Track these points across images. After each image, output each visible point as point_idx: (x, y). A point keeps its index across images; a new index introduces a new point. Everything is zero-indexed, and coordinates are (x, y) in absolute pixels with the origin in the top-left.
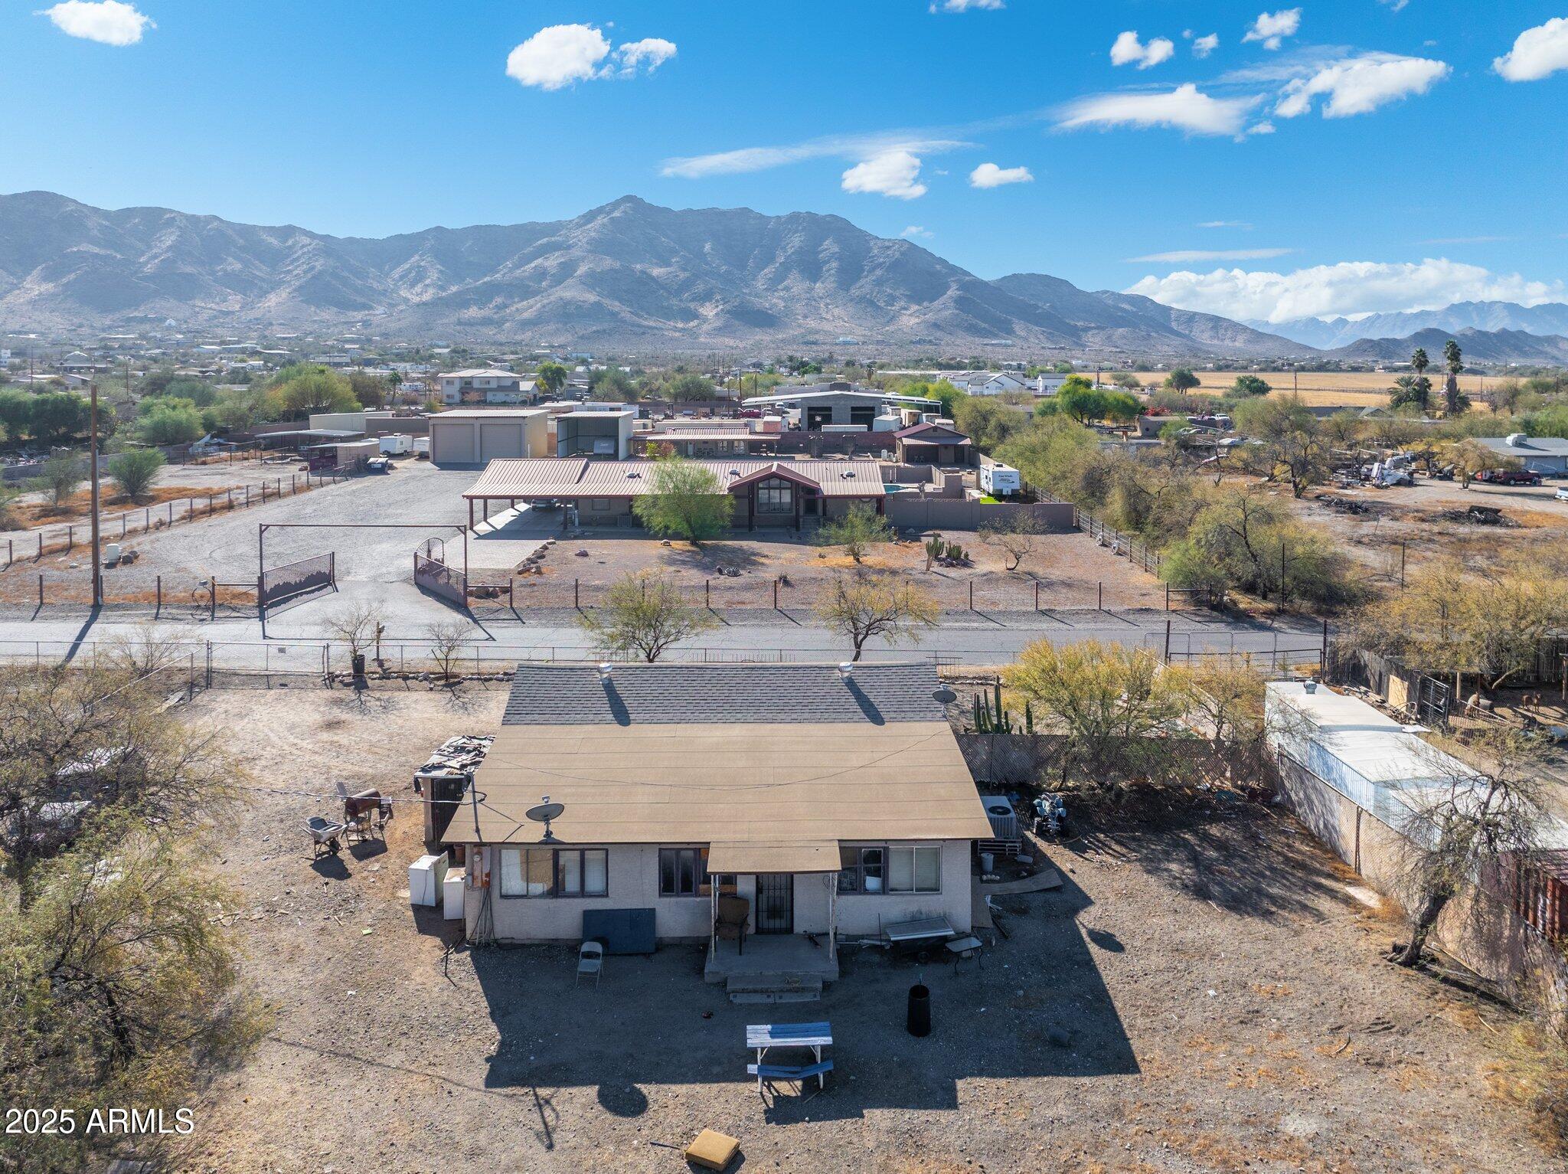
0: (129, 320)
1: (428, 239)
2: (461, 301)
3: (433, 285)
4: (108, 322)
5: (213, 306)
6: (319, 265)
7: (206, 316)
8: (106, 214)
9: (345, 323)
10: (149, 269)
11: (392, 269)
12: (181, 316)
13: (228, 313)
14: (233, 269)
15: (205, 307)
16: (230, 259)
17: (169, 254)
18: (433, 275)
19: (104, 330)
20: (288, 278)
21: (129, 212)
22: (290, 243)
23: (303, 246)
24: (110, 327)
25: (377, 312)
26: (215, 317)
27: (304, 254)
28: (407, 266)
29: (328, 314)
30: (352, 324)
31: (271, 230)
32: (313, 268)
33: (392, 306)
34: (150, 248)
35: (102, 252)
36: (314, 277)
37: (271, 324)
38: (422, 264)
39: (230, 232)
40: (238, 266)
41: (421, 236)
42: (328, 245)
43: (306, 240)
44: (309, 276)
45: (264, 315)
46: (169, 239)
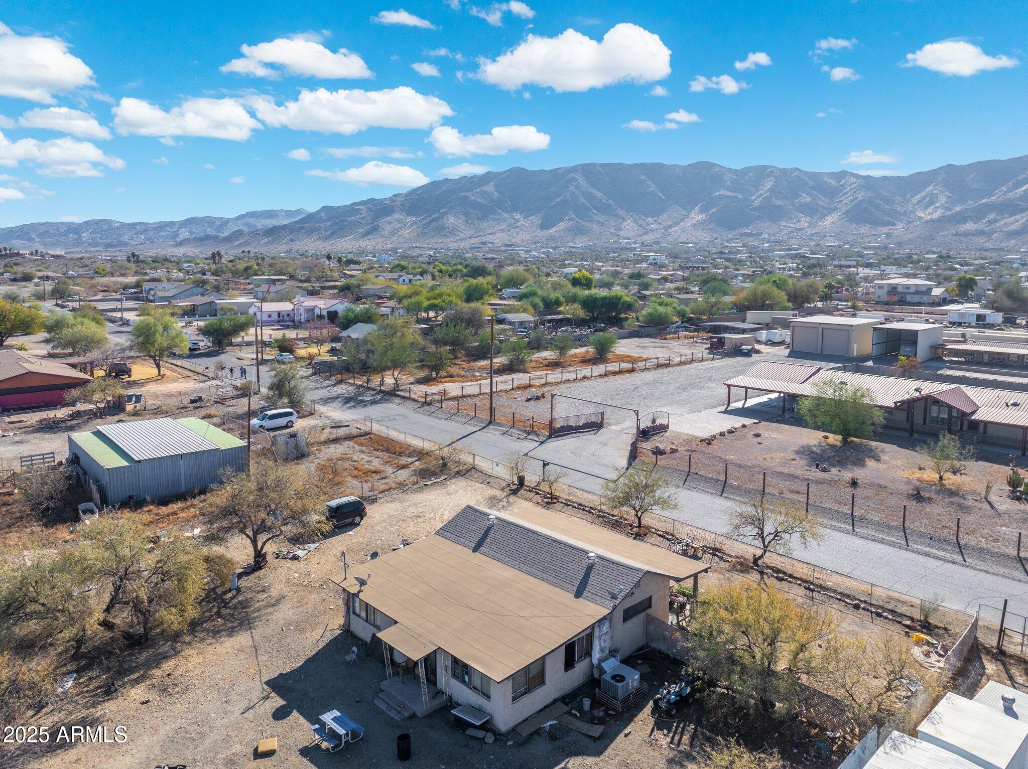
0: (742, 235)
1: (940, 174)
2: (961, 218)
3: (942, 207)
4: (731, 236)
5: (792, 225)
6: (860, 196)
7: (786, 231)
8: (735, 172)
9: (874, 235)
10: (756, 203)
11: (912, 197)
12: (771, 232)
13: (800, 230)
14: (805, 202)
15: (787, 225)
16: (804, 195)
17: (768, 194)
18: (942, 200)
19: (728, 241)
20: (840, 206)
21: (747, 170)
22: (843, 182)
23: (851, 184)
24: (731, 239)
25: (898, 227)
26: (792, 232)
27: (851, 189)
28: (923, 194)
29: (863, 229)
30: (879, 236)
31: (832, 175)
32: (857, 198)
33: (909, 222)
34: (758, 190)
35: (732, 194)
36: (856, 205)
37: (825, 236)
38: (935, 192)
39: (805, 177)
40: (809, 199)
41: (935, 173)
42: (868, 183)
43: (853, 180)
44: (853, 204)
45: (822, 230)
46: (769, 184)
